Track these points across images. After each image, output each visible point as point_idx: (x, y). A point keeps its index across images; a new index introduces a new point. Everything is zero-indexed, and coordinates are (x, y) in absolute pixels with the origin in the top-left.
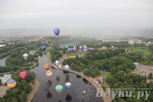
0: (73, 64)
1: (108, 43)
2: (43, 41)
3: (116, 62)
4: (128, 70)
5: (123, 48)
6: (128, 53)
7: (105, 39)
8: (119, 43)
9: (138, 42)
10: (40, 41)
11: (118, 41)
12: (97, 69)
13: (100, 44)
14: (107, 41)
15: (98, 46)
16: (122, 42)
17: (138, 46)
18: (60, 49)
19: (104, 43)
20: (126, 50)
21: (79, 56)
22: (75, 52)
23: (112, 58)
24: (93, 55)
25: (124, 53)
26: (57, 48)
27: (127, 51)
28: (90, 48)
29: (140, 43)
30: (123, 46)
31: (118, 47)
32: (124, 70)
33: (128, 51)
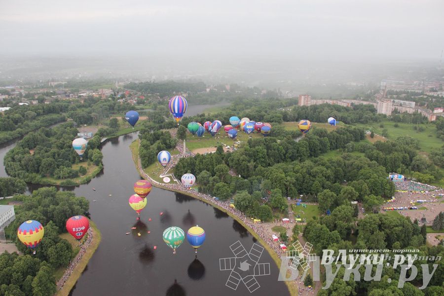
0: (204, 173)
1: (315, 108)
2: (123, 97)
3: (336, 173)
4: (373, 198)
5: (360, 126)
6: (372, 141)
7: (306, 95)
8: (347, 109)
9: (403, 110)
10: (113, 97)
11: (344, 104)
12: (277, 192)
13: (290, 110)
14: (314, 102)
15: (286, 118)
16: (356, 108)
17: (403, 121)
18: (172, 125)
19: (304, 108)
20: (368, 133)
21: (226, 148)
22: (213, 134)
23: (325, 158)
24: (268, 148)
25: (362, 143)
26: (162, 121)
27: (372, 136)
28: (259, 124)
29: (411, 111)
30: (359, 120)
31: (345, 122)
32: (360, 199)
33: (374, 136)
